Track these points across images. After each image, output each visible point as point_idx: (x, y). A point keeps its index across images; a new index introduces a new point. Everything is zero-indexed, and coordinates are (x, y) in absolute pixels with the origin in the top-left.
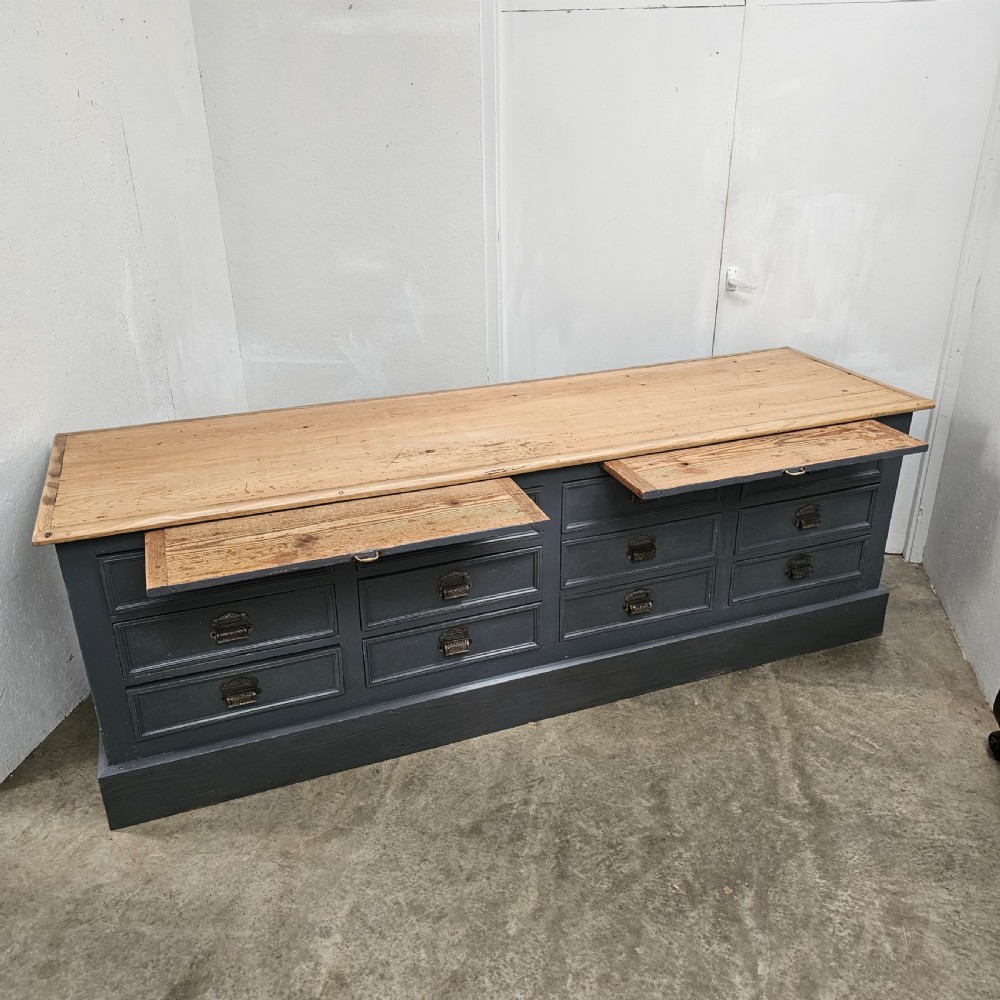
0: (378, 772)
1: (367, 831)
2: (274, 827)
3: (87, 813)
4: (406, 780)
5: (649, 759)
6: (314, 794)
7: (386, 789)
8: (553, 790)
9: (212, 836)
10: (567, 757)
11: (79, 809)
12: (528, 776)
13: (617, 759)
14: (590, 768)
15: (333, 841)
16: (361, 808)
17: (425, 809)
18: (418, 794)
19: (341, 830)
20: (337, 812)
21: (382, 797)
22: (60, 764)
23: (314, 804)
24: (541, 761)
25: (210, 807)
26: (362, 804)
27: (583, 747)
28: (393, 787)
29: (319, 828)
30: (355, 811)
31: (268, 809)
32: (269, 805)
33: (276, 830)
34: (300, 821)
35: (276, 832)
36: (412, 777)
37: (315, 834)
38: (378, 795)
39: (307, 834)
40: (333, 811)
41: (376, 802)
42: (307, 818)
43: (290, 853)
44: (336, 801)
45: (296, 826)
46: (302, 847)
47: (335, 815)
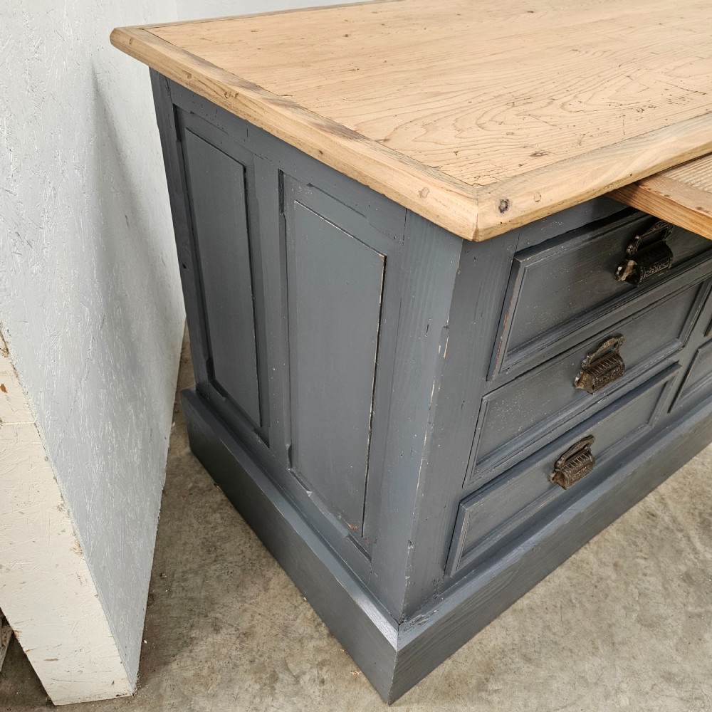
0: (653, 515)
2: (612, 636)
3: (323, 682)
4: (698, 520)
6: (610, 569)
9: (543, 673)
11: (306, 677)
16: (688, 575)
19: (699, 615)
20: (666, 589)
21: (694, 550)
22: (211, 602)
23: (627, 584)
25: (495, 622)
26: (683, 568)
28: (693, 533)
29: (670, 620)
30: (685, 581)
31: (575, 606)
32: (571, 601)
33: (618, 639)
34: (634, 616)
35: (623, 643)
36: (700, 514)
37: (674, 632)
38: (688, 550)
39: (666, 636)
40: (660, 588)
41: (696, 561)
42: (638, 608)
43: (674, 674)
44: (648, 572)
45: (639, 626)
46: (679, 659)
47: (668, 595)
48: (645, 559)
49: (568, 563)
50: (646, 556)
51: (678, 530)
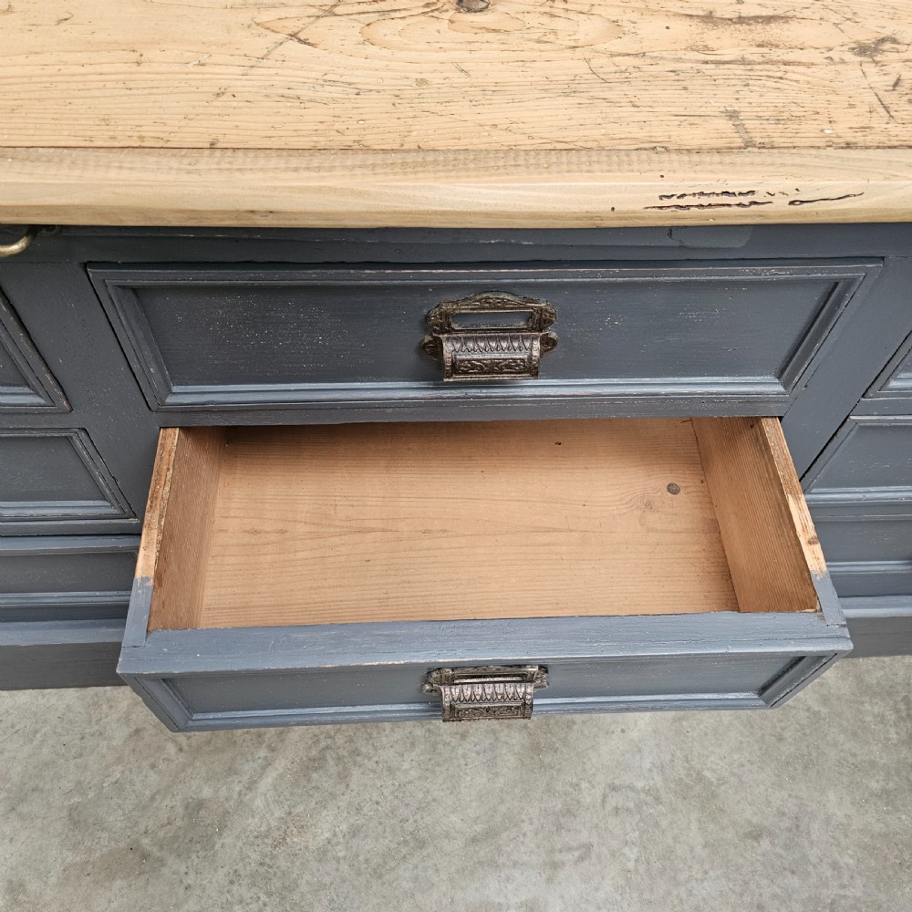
1: (190, 880)
2: (22, 800)
4: (314, 753)
5: (835, 866)
6: (126, 731)
7: (268, 764)
8: (601, 895)
10: (658, 800)
12: (560, 828)
13: (765, 844)
14: (699, 850)
15: (118, 883)
16: (201, 804)
17: (322, 854)
18: (323, 804)
19: (145, 856)
20: (153, 799)
21: (251, 785)
23: (119, 760)
24: (598, 792)
26: (207, 792)
27: (700, 778)
28: (281, 763)
29: (105, 835)
30: (186, 808)
31: (31, 741)
32: (36, 732)
33: (24, 808)
34: (76, 799)
35: (22, 817)
36: (327, 747)
37: (90, 850)
38: (245, 778)
39: (75, 847)
40: (147, 792)
41: (235, 797)
42: (91, 795)
43: (24, 891)
44: (162, 766)
45: (65, 813)
46: (53, 880)
47: (144, 808)
48: (181, 750)
49: (91, 691)
50: (185, 748)
51: (269, 746)
